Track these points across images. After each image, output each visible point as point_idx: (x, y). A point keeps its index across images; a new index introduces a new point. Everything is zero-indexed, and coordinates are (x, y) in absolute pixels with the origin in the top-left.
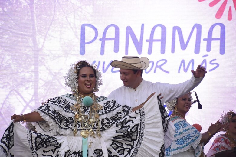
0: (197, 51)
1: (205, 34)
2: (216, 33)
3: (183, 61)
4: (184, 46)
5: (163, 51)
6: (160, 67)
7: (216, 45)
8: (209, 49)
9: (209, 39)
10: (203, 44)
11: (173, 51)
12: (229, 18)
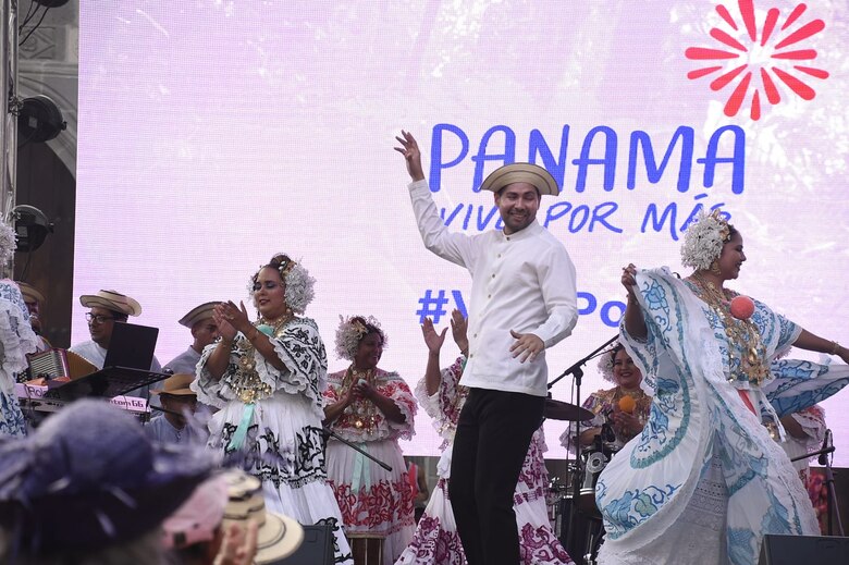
0: (683, 185)
1: (700, 151)
3: (652, 208)
4: (655, 175)
5: (609, 185)
6: (602, 219)
7: (724, 173)
8: (708, 182)
9: (710, 161)
10: (698, 171)
11: (631, 185)
12: (755, 115)
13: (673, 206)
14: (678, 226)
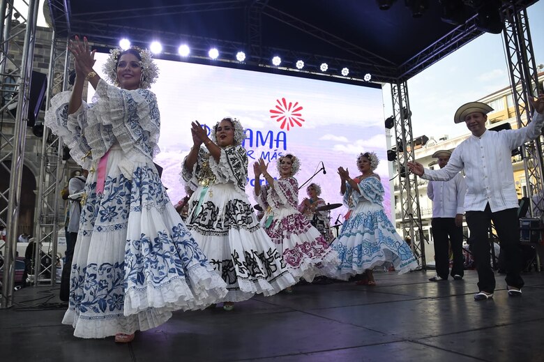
0: (271, 147)
1: (275, 137)
2: (281, 137)
3: (263, 153)
4: (263, 143)
5: (251, 145)
6: (249, 155)
7: (281, 144)
8: (277, 146)
9: (278, 141)
10: (274, 144)
11: (257, 146)
12: (288, 129)
13: (269, 153)
14: (271, 158)
